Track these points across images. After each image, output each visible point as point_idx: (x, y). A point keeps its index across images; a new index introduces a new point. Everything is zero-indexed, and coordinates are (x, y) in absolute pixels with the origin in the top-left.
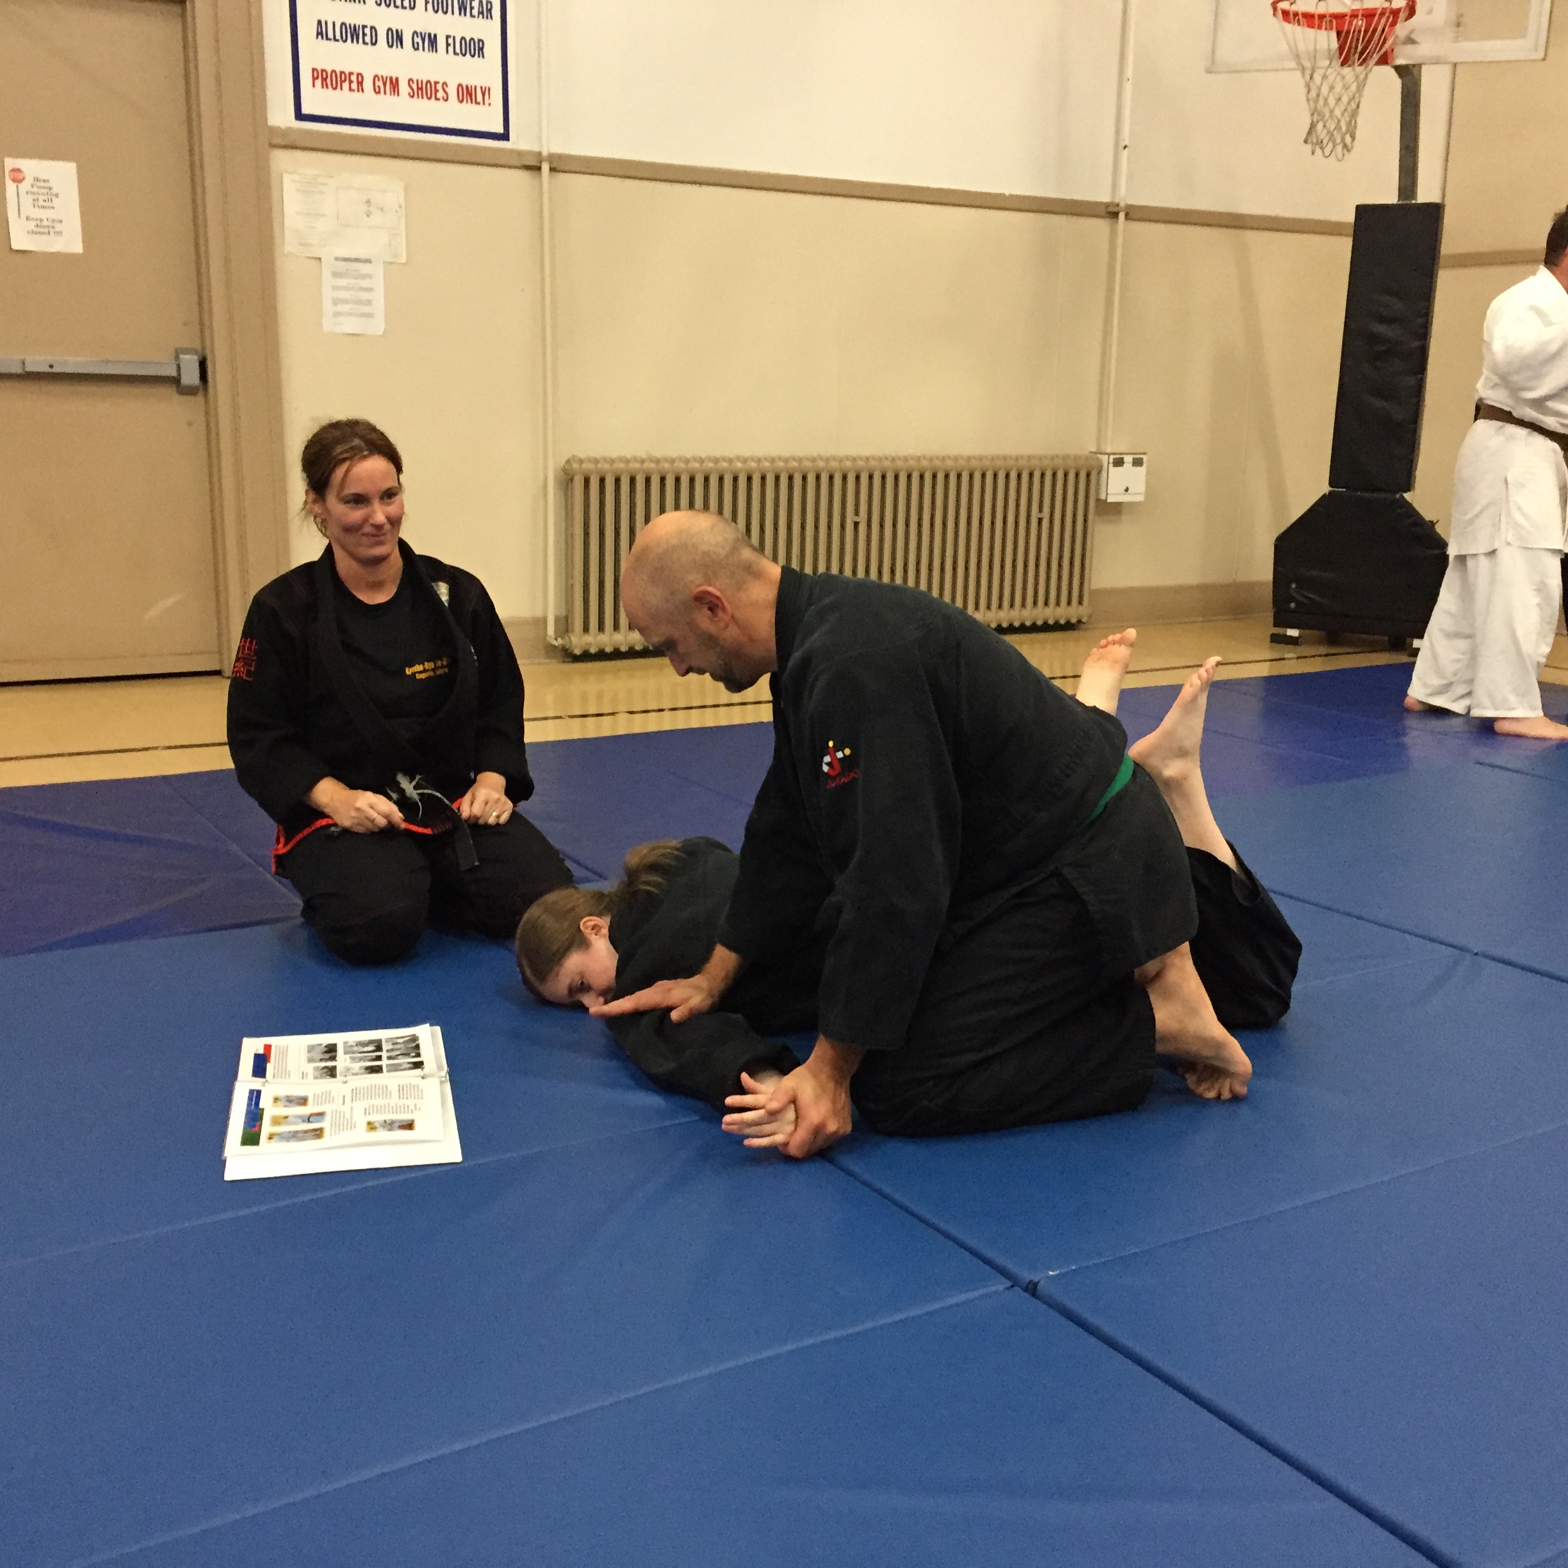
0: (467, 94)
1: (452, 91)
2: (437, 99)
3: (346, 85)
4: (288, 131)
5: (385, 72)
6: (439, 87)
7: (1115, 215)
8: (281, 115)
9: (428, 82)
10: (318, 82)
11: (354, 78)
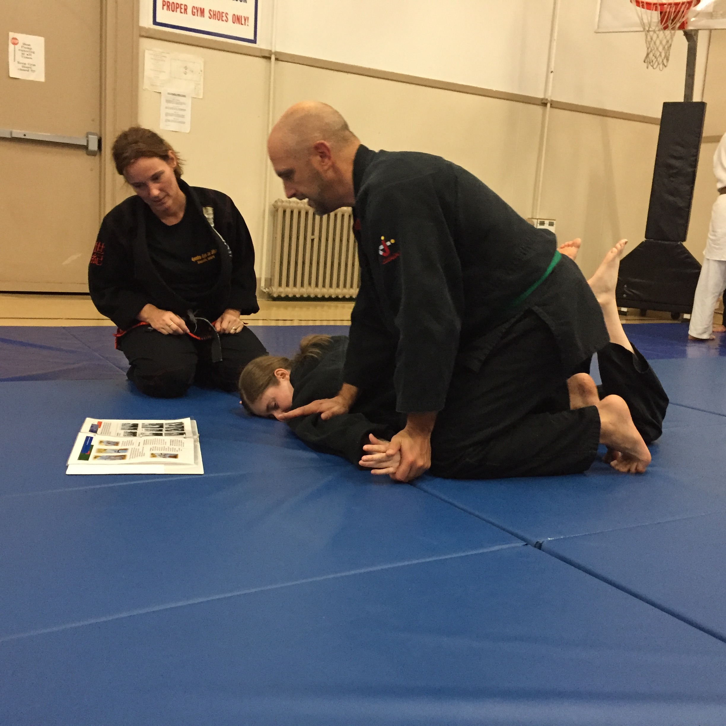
0: (237, 19)
1: (230, 17)
2: (223, 21)
3: (179, 10)
4: (149, 30)
5: (198, 5)
6: (224, 15)
7: (545, 104)
8: (146, 21)
9: (219, 12)
10: (165, 7)
11: (183, 7)
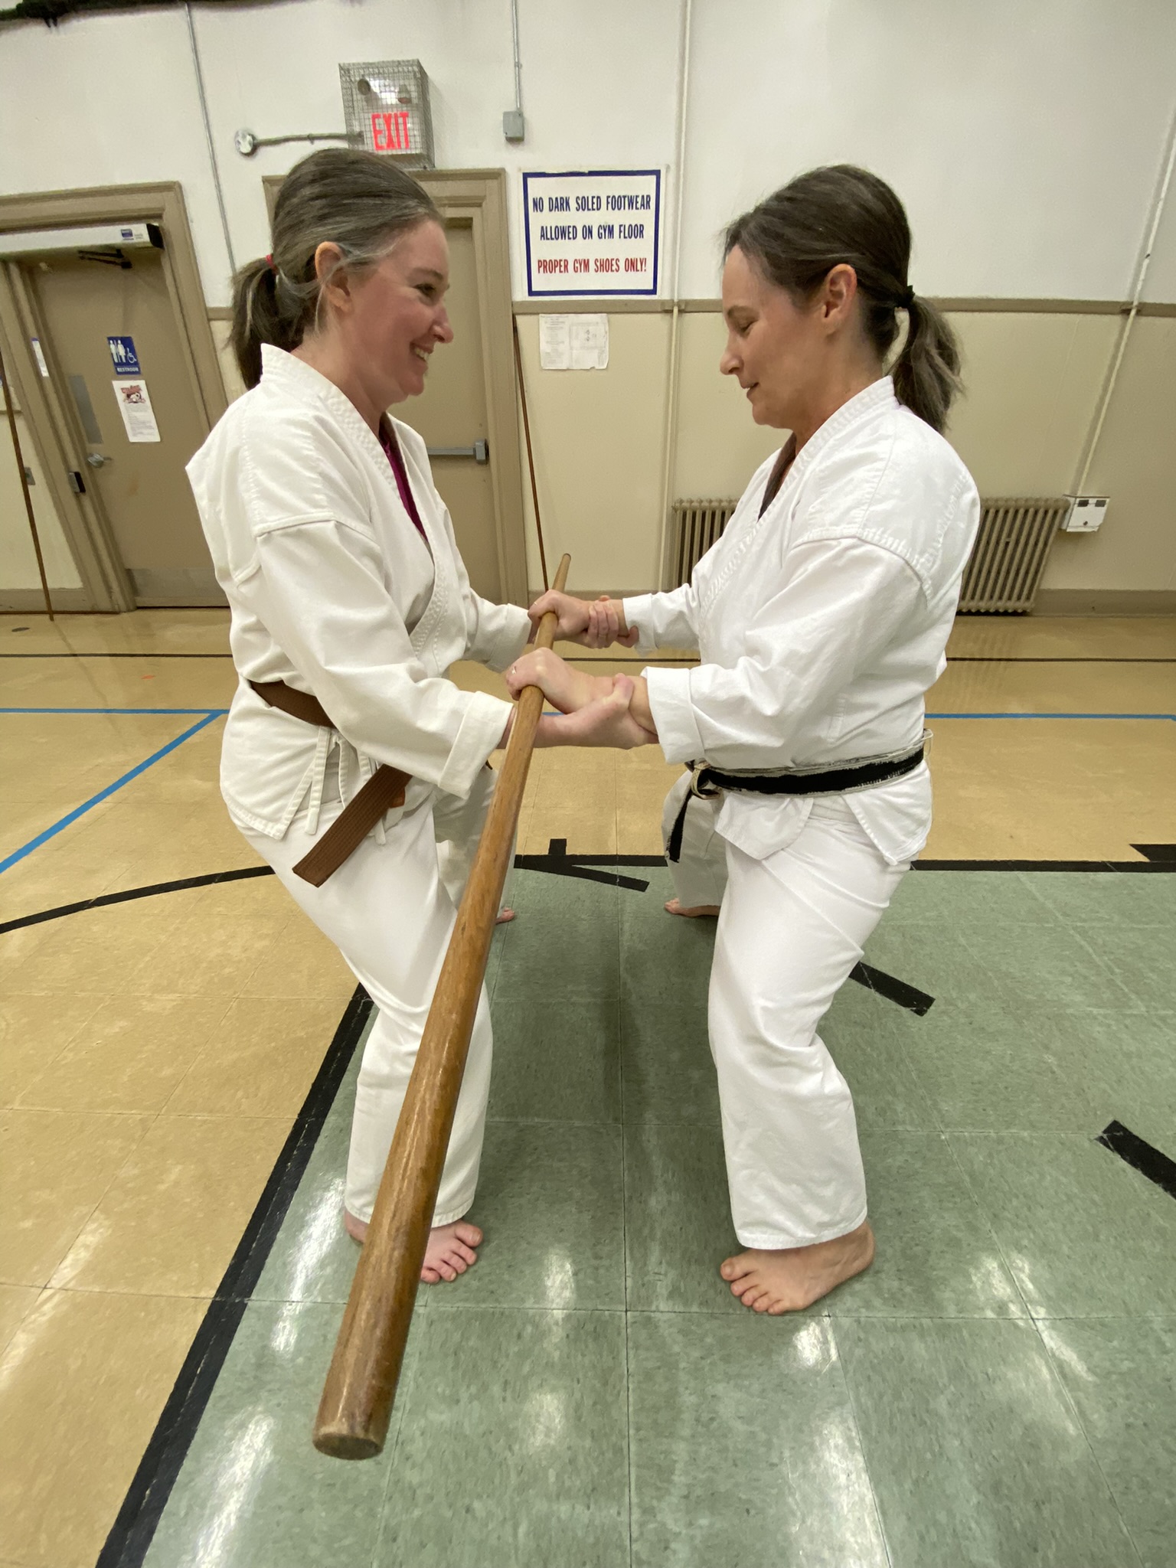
0: (631, 265)
1: (622, 264)
2: (612, 271)
3: (557, 269)
4: (522, 303)
5: (580, 257)
6: (614, 262)
7: (1127, 312)
8: (520, 294)
9: (607, 259)
10: (542, 269)
11: (562, 263)
